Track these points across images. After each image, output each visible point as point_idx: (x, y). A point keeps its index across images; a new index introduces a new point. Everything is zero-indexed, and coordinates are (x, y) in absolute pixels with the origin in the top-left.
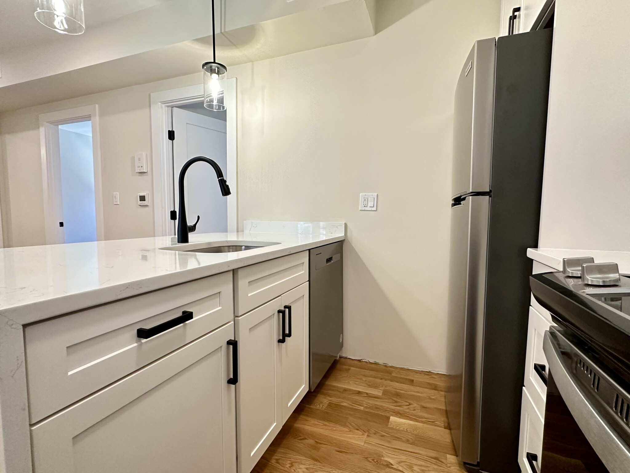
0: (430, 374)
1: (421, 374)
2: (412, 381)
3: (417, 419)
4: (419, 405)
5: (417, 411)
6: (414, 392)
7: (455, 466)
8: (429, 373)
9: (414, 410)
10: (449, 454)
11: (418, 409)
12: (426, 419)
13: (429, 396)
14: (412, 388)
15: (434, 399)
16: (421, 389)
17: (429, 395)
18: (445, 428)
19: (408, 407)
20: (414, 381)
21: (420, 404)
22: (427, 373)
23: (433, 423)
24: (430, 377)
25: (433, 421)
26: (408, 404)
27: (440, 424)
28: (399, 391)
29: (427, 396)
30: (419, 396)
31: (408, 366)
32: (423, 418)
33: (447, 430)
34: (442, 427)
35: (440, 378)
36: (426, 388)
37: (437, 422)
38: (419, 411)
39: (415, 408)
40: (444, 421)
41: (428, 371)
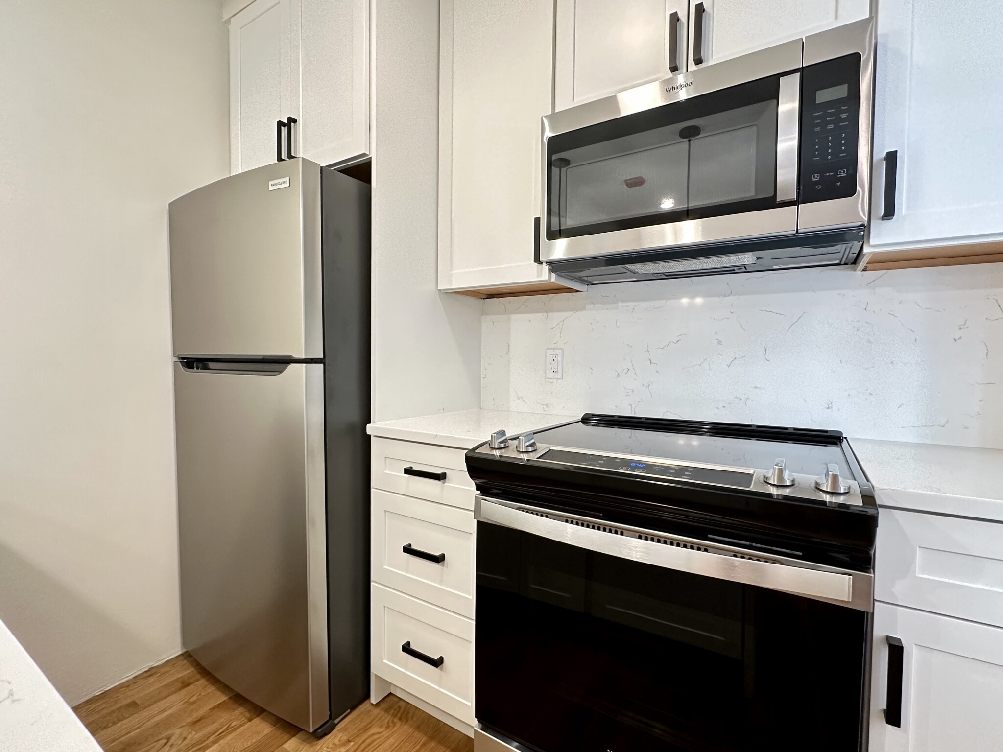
0: (154, 671)
1: (136, 683)
2: (134, 703)
3: (202, 747)
4: (182, 727)
5: (189, 737)
6: (157, 714)
7: (303, 748)
8: (151, 672)
9: (185, 739)
10: (283, 744)
11: (188, 734)
12: (213, 734)
13: (186, 702)
14: (145, 714)
15: (198, 699)
16: (161, 704)
17: (186, 700)
18: (250, 720)
19: (170, 743)
20: (138, 702)
21: (184, 724)
22: (149, 673)
23: (229, 730)
24: (159, 674)
25: (226, 726)
26: (165, 741)
27: (239, 722)
28: (126, 737)
29: (183, 704)
30: (171, 715)
31: (101, 688)
32: (208, 738)
33: (255, 720)
34: (245, 723)
35: (175, 665)
36: (168, 696)
37: (233, 724)
38: (194, 733)
39: (184, 736)
40: (242, 714)
41: (147, 669)
